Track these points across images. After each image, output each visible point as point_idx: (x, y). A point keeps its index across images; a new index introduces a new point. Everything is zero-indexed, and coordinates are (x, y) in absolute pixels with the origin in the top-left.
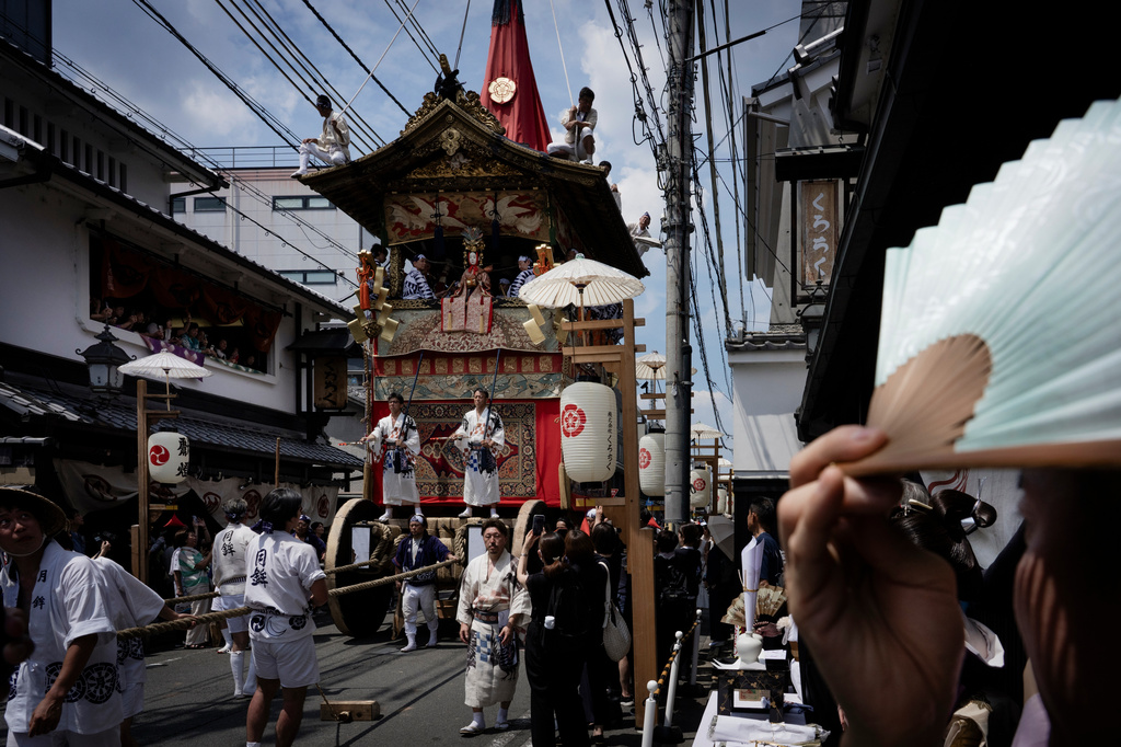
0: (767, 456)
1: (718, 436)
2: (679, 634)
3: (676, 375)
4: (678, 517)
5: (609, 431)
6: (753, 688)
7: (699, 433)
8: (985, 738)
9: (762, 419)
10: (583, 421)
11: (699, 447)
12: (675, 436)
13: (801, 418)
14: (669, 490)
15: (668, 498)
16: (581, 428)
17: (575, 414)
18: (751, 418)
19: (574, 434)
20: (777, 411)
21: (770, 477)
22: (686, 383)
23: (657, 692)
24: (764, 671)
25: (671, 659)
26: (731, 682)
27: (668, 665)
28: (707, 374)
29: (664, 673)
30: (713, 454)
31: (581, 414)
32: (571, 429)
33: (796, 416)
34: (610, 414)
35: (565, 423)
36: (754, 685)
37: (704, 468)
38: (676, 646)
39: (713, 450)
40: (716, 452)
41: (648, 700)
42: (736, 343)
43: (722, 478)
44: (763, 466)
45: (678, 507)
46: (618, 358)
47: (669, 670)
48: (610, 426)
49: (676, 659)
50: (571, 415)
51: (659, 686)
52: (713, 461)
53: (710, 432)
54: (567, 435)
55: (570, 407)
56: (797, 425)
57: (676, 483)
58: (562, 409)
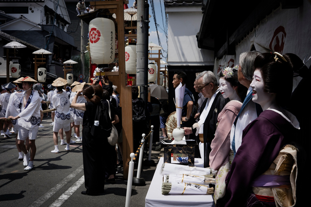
0: (183, 55)
1: (160, 49)
2: (143, 135)
3: (142, 17)
4: (143, 83)
5: (112, 40)
6: (180, 153)
7: (151, 47)
8: (296, 163)
9: (181, 38)
10: (99, 35)
11: (152, 54)
12: (141, 45)
13: (199, 37)
14: (138, 70)
15: (138, 75)
16: (98, 39)
17: (95, 32)
18: (176, 37)
19: (95, 42)
20: (188, 35)
21: (184, 65)
22: (146, 21)
23: (134, 159)
24: (185, 145)
25: (140, 146)
26: (170, 150)
27: (139, 148)
28: (155, 21)
29: (137, 151)
30: (158, 57)
31: (98, 32)
32: (94, 40)
33: (197, 36)
34: (112, 32)
35: (91, 37)
36: (181, 151)
37: (153, 64)
38: (142, 141)
39: (158, 55)
40: (159, 56)
41: (130, 162)
42: (169, 2)
43: (161, 69)
44: (181, 59)
45: (143, 79)
46: (116, 7)
47: (139, 150)
48: (112, 38)
49: (142, 146)
50: (93, 33)
51: (136, 157)
52: (158, 61)
53: (156, 47)
54: (92, 42)
55: (94, 29)
56: (198, 40)
57: (142, 67)
58: (90, 30)
